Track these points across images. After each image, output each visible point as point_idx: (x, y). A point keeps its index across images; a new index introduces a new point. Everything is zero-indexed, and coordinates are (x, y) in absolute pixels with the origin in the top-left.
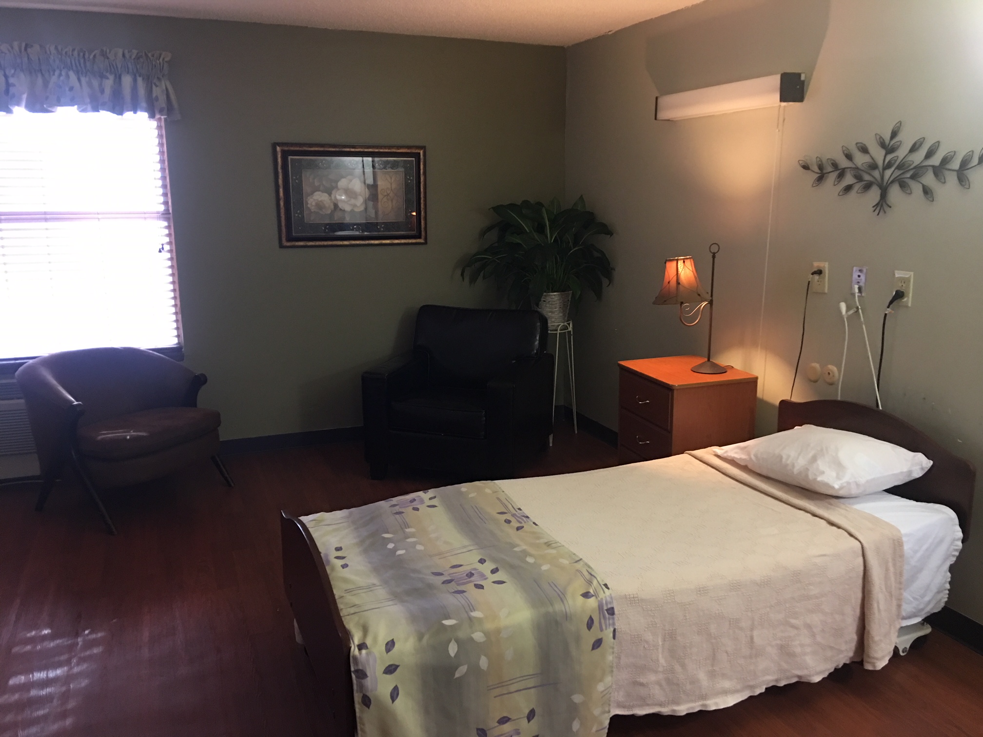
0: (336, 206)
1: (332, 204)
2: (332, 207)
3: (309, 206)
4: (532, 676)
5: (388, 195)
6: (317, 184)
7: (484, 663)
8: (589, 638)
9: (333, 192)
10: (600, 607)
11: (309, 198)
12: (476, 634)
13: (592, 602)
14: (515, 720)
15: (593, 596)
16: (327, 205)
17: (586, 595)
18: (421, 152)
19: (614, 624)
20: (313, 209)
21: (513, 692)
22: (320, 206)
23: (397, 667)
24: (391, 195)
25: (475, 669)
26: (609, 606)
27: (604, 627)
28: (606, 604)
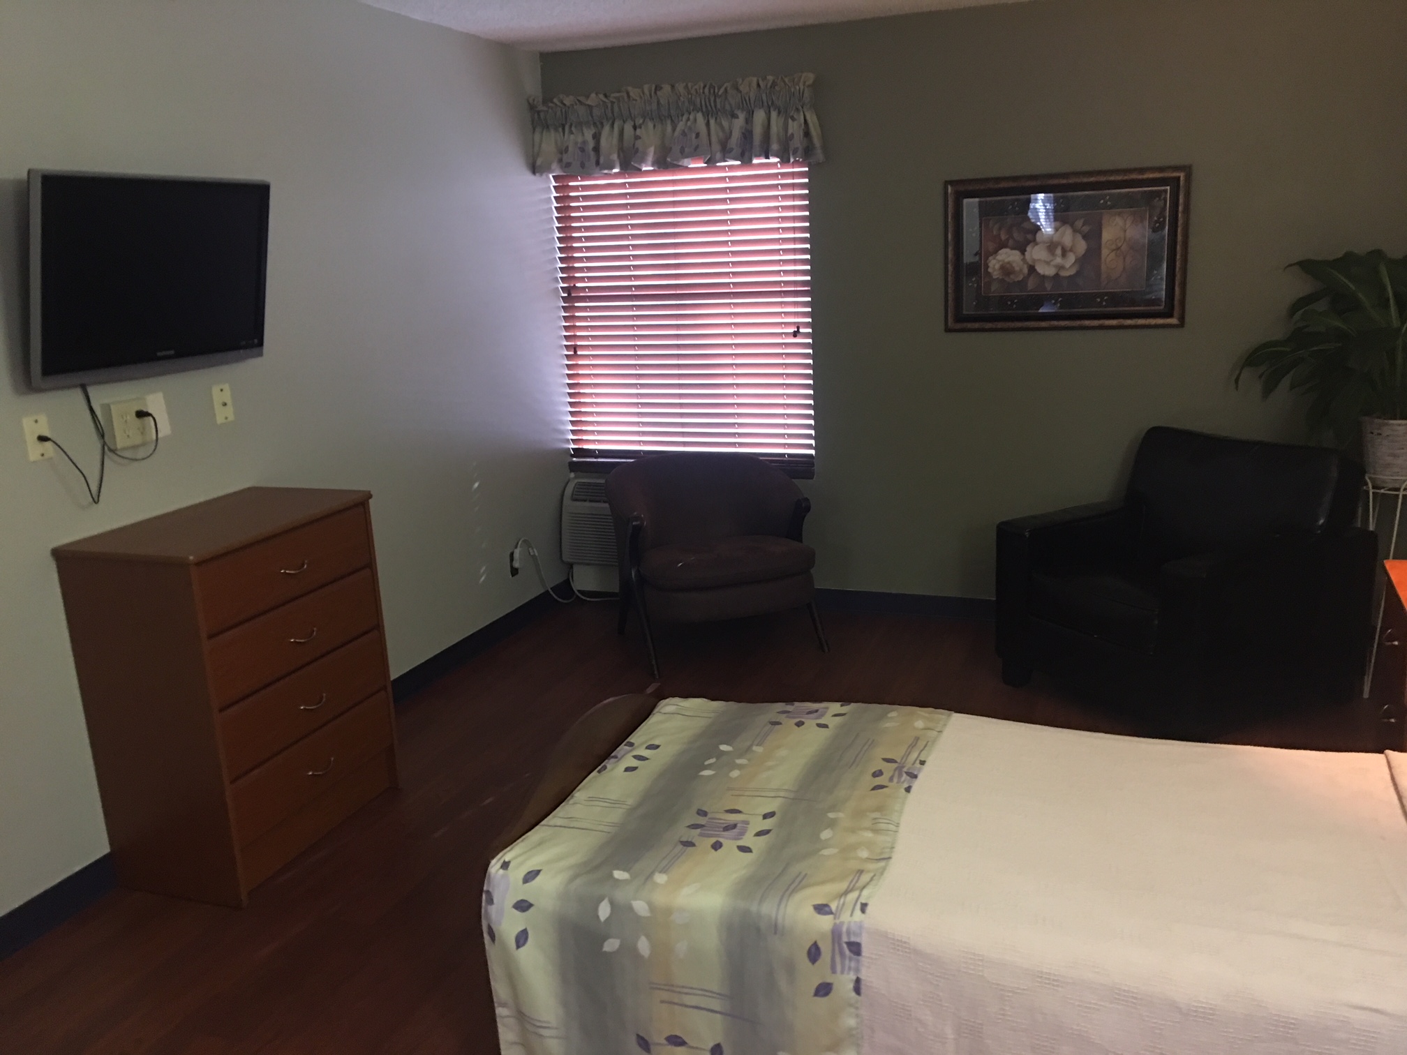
0: (1032, 269)
1: (1025, 266)
2: (1026, 271)
3: (990, 270)
4: (715, 995)
5: (1118, 248)
6: (1003, 237)
7: (643, 946)
8: (812, 975)
9: (1029, 249)
10: (836, 933)
11: (990, 258)
12: (638, 902)
13: (826, 922)
14: (692, 1048)
15: (831, 913)
16: (1017, 269)
17: (821, 909)
18: (1182, 175)
19: (857, 970)
20: (996, 275)
21: (687, 1006)
22: (1007, 269)
23: (531, 905)
24: (1124, 248)
25: (629, 949)
26: (853, 939)
27: (839, 968)
28: (848, 933)
